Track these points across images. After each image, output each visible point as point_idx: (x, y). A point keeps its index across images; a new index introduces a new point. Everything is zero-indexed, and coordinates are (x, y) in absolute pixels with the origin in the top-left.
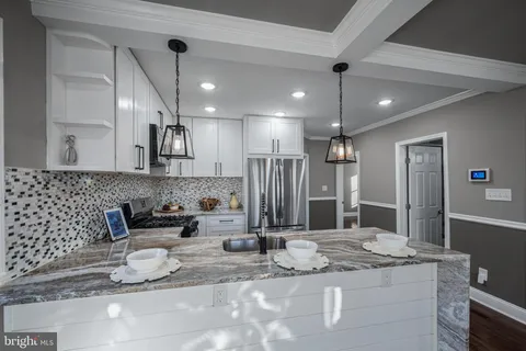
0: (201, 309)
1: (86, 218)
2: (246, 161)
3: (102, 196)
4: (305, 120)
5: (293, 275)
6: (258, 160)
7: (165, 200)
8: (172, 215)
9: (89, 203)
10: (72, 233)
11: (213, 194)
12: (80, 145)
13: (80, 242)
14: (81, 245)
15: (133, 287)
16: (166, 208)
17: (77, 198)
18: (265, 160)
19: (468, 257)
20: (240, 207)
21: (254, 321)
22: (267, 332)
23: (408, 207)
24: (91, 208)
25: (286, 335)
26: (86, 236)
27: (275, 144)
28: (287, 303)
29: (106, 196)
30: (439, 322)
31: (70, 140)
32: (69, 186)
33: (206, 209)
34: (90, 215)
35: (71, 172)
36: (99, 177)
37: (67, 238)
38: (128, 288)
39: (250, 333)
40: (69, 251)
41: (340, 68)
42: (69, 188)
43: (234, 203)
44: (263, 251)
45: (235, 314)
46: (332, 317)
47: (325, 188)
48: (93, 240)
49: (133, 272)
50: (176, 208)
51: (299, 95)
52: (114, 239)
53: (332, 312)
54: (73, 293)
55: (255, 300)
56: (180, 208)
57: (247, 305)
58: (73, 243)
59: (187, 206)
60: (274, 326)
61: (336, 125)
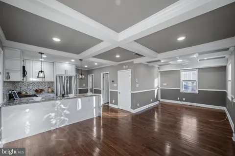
2: (55, 76)
6: (59, 76)
11: (41, 88)
12: (11, 74)
18: (62, 77)
20: (52, 91)
21: (61, 111)
22: (63, 113)
27: (66, 71)
28: (68, 106)
31: (8, 73)
39: (59, 113)
41: (81, 60)
43: (50, 90)
45: (56, 110)
47: (84, 85)
50: (24, 93)
52: (16, 99)
56: (26, 93)
57: (59, 107)
59: (28, 93)
60: (65, 111)
61: (86, 66)
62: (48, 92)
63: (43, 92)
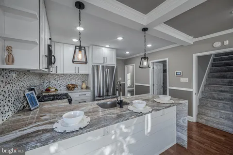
0: (99, 138)
1: (13, 98)
3: (20, 84)
4: (117, 50)
5: (142, 115)
6: (97, 66)
7: (46, 86)
8: (52, 94)
9: (14, 89)
10: (7, 108)
11: (73, 82)
13: (10, 113)
14: (11, 115)
15: (75, 133)
16: (48, 90)
17: (8, 86)
19: (187, 101)
20: (87, 88)
22: (126, 142)
23: (154, 85)
24: (15, 91)
25: (133, 141)
26: (13, 109)
27: (105, 59)
28: (133, 128)
29: (22, 84)
30: (177, 125)
31: (9, 49)
32: (5, 79)
33: (71, 90)
34: (15, 96)
35: (6, 69)
36: (18, 73)
37: (4, 112)
38: (72, 134)
39: (119, 144)
40: (5, 120)
41: (145, 29)
42: (5, 80)
43: (84, 86)
44: (121, 107)
45: (113, 137)
46: (147, 130)
47: (120, 78)
48: (16, 111)
49: (66, 125)
50: (53, 90)
51: (120, 38)
52: (32, 109)
53: (147, 129)
54: (38, 144)
55: (121, 129)
56: (56, 90)
57: (118, 131)
58: (7, 114)
59: (59, 89)
60: (128, 139)
61: (127, 53)
62: (82, 88)
63: (76, 88)
